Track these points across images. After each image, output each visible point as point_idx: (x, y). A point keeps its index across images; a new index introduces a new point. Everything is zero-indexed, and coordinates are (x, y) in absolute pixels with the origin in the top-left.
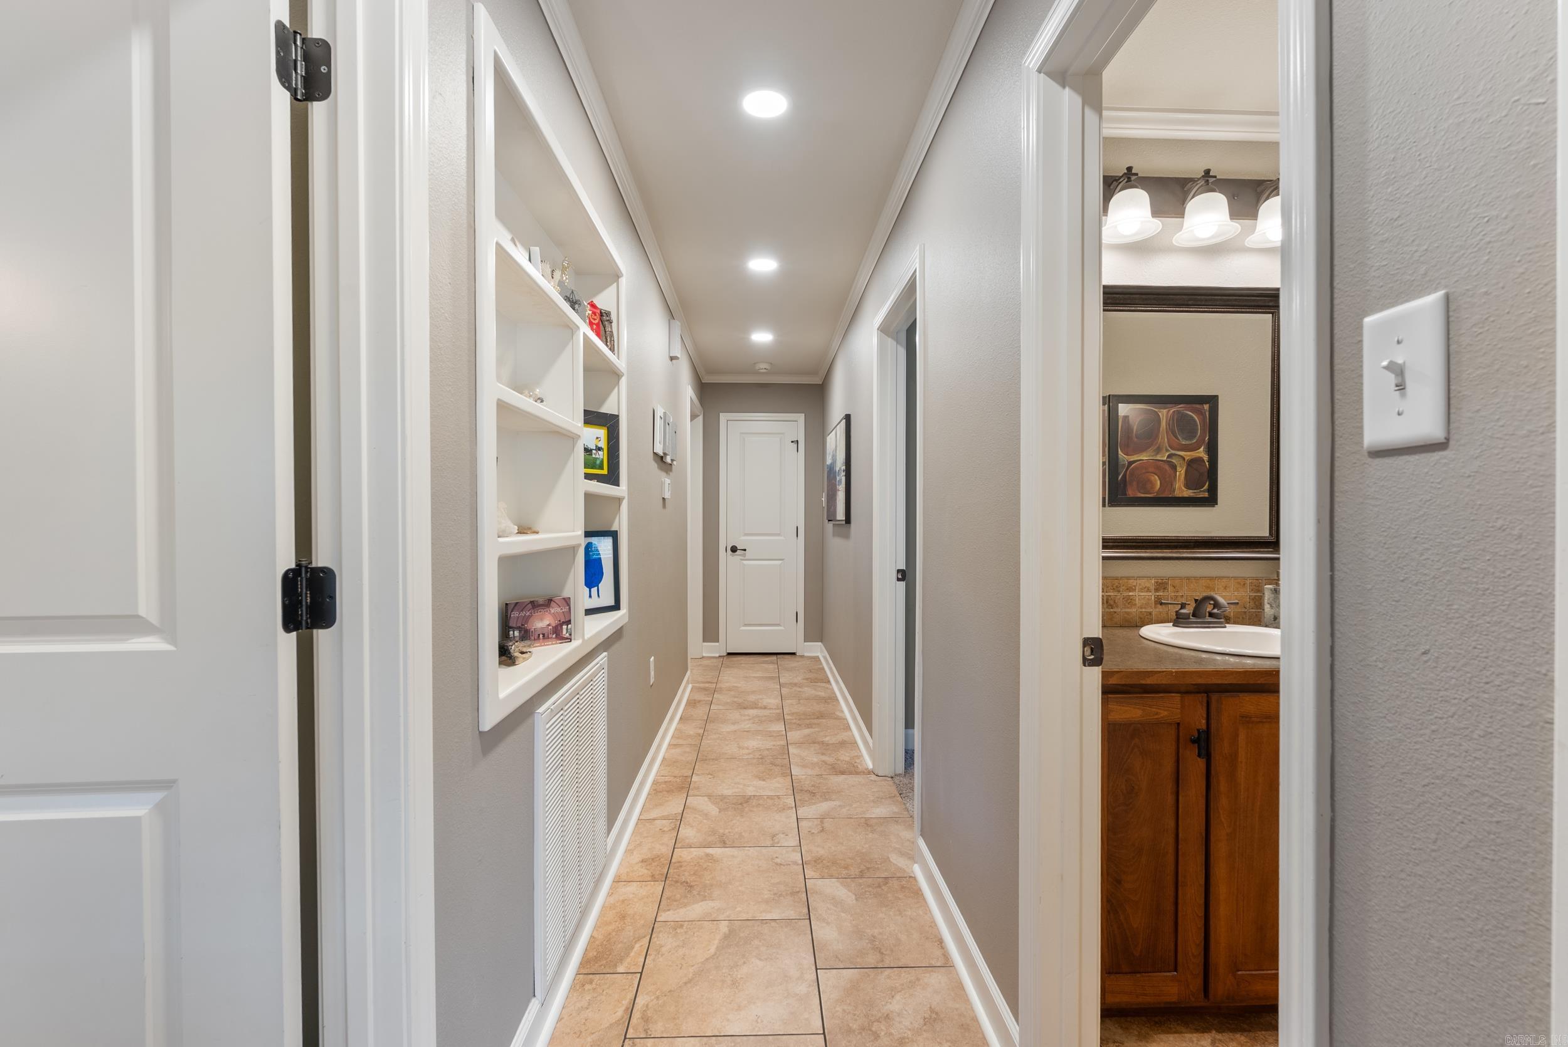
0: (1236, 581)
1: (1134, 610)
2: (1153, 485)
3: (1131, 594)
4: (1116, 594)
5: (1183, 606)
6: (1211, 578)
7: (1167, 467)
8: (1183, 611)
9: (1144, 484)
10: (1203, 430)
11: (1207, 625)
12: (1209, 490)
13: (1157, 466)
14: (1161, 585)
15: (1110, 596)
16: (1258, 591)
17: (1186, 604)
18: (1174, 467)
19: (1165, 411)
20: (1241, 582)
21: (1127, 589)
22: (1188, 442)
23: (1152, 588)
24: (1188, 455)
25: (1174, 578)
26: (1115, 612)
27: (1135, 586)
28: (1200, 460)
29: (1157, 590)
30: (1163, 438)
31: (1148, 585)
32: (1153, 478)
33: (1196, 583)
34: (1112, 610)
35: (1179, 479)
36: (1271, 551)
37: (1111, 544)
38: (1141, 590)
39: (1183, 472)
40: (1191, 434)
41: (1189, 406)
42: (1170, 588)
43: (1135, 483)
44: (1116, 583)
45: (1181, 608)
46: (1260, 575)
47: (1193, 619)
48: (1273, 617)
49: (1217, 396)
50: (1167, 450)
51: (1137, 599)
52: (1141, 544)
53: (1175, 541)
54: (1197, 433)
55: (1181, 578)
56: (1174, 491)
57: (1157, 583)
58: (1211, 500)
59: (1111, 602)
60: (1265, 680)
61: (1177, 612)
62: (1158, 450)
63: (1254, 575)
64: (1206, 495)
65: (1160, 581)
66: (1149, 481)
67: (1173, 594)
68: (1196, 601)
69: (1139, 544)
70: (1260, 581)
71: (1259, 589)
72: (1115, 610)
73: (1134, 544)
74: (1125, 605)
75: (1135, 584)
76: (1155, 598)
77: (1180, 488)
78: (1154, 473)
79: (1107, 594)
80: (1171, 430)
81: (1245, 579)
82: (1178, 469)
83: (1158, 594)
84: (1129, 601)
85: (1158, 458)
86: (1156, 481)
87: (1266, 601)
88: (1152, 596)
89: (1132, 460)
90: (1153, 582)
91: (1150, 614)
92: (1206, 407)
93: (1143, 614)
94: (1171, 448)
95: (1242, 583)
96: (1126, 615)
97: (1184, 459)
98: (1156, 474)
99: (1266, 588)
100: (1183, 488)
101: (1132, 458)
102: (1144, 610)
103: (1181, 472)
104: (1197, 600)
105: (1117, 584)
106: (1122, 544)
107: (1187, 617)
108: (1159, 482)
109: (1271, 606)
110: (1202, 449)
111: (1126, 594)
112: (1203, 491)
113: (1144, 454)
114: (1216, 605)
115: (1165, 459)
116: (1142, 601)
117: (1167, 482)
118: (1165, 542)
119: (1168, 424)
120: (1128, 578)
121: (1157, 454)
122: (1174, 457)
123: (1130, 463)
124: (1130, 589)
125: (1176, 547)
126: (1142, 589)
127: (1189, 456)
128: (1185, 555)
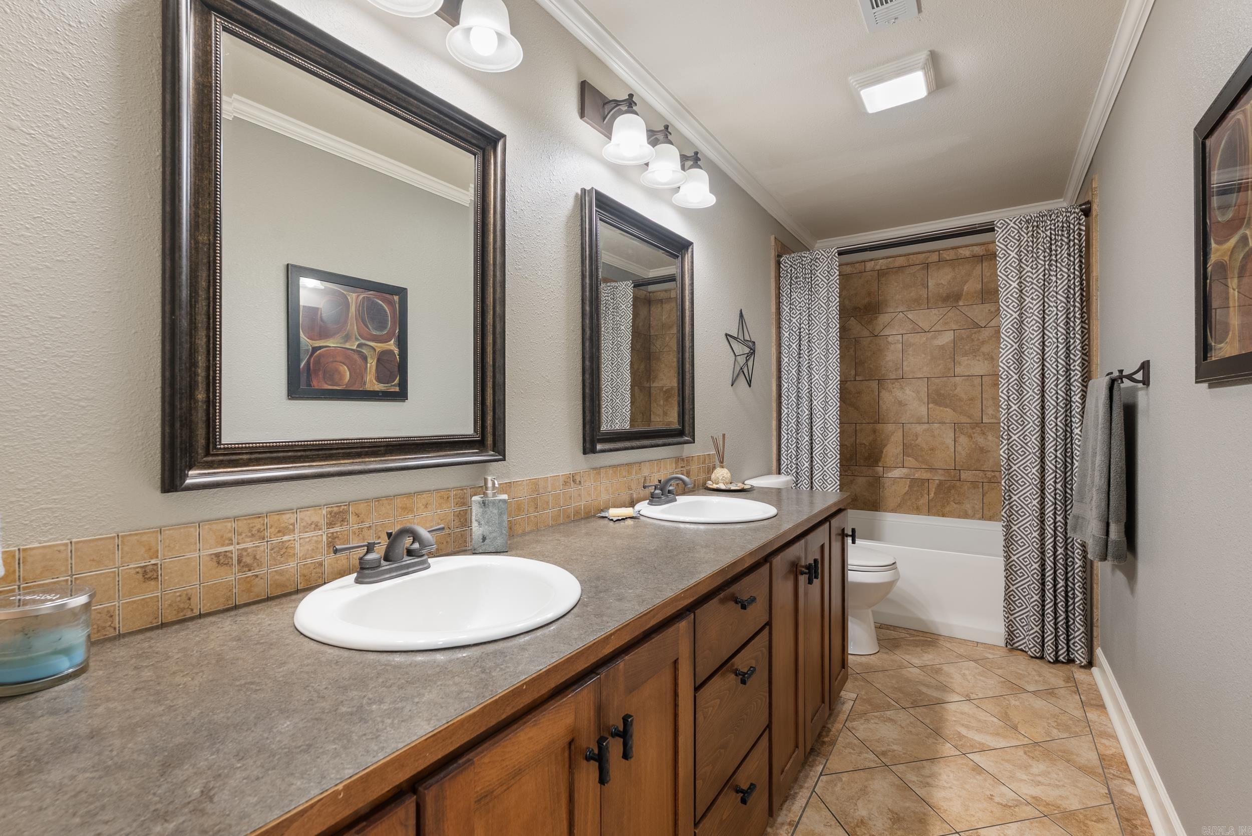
0: (439, 494)
1: (292, 564)
2: (342, 377)
3: (285, 538)
4: (257, 543)
5: (370, 548)
6: (409, 495)
7: (356, 357)
8: (370, 557)
9: (330, 375)
10: (394, 323)
11: (405, 570)
12: (399, 385)
13: (346, 356)
14: (338, 516)
15: (245, 549)
16: (464, 504)
17: (374, 544)
18: (365, 358)
19: (354, 295)
20: (443, 494)
21: (279, 532)
22: (378, 333)
23: (323, 522)
24: (379, 347)
25: (356, 502)
26: (257, 576)
27: (293, 525)
28: (391, 352)
29: (330, 525)
30: (353, 326)
31: (315, 519)
32: (341, 368)
33: (389, 504)
34: (250, 574)
35: (370, 371)
36: (476, 453)
37: (245, 457)
38: (305, 529)
39: (374, 363)
40: (382, 325)
41: (379, 294)
42: (352, 518)
43: (321, 373)
44: (258, 524)
45: (367, 552)
46: (464, 484)
47: (385, 565)
48: (481, 537)
49: (406, 289)
50: (357, 339)
51: (297, 545)
52: (302, 453)
53: (359, 445)
54: (387, 324)
55: (367, 500)
56: (365, 383)
57: (331, 513)
58: (401, 395)
59: (248, 560)
60: (512, 708)
61: (361, 559)
62: (347, 338)
63: (458, 485)
64: (397, 389)
65: (336, 509)
66: (337, 370)
67: (356, 527)
68: (389, 535)
69: (299, 454)
70: (465, 491)
71: (464, 502)
72: (257, 571)
73: (290, 454)
74: (275, 559)
75: (292, 521)
76: (328, 537)
77: (371, 381)
78: (343, 363)
79: (238, 547)
80: (360, 317)
81: (448, 490)
82: (369, 360)
83: (332, 530)
84: (284, 551)
85: (347, 346)
86: (345, 372)
87: (473, 518)
88: (323, 536)
89: (317, 345)
90: (324, 512)
91: (321, 564)
92: (396, 298)
93: (309, 568)
94: (360, 336)
95: (446, 497)
96: (277, 577)
97: (375, 350)
98: (345, 365)
99: (475, 501)
100: (374, 381)
101: (317, 344)
102: (309, 561)
103: (372, 364)
104: (391, 533)
105: (258, 526)
106: (268, 455)
107: (376, 565)
108: (348, 373)
109: (480, 524)
110: (392, 342)
111: (276, 540)
112: (394, 385)
113: (331, 340)
114: (416, 537)
115: (355, 348)
116: (307, 547)
117: (358, 374)
118: (342, 449)
119: (357, 310)
120: (280, 512)
121: (346, 342)
122: (364, 347)
123: (315, 349)
124: (282, 531)
125: (359, 455)
126: (305, 527)
127: (381, 347)
128: (372, 466)
